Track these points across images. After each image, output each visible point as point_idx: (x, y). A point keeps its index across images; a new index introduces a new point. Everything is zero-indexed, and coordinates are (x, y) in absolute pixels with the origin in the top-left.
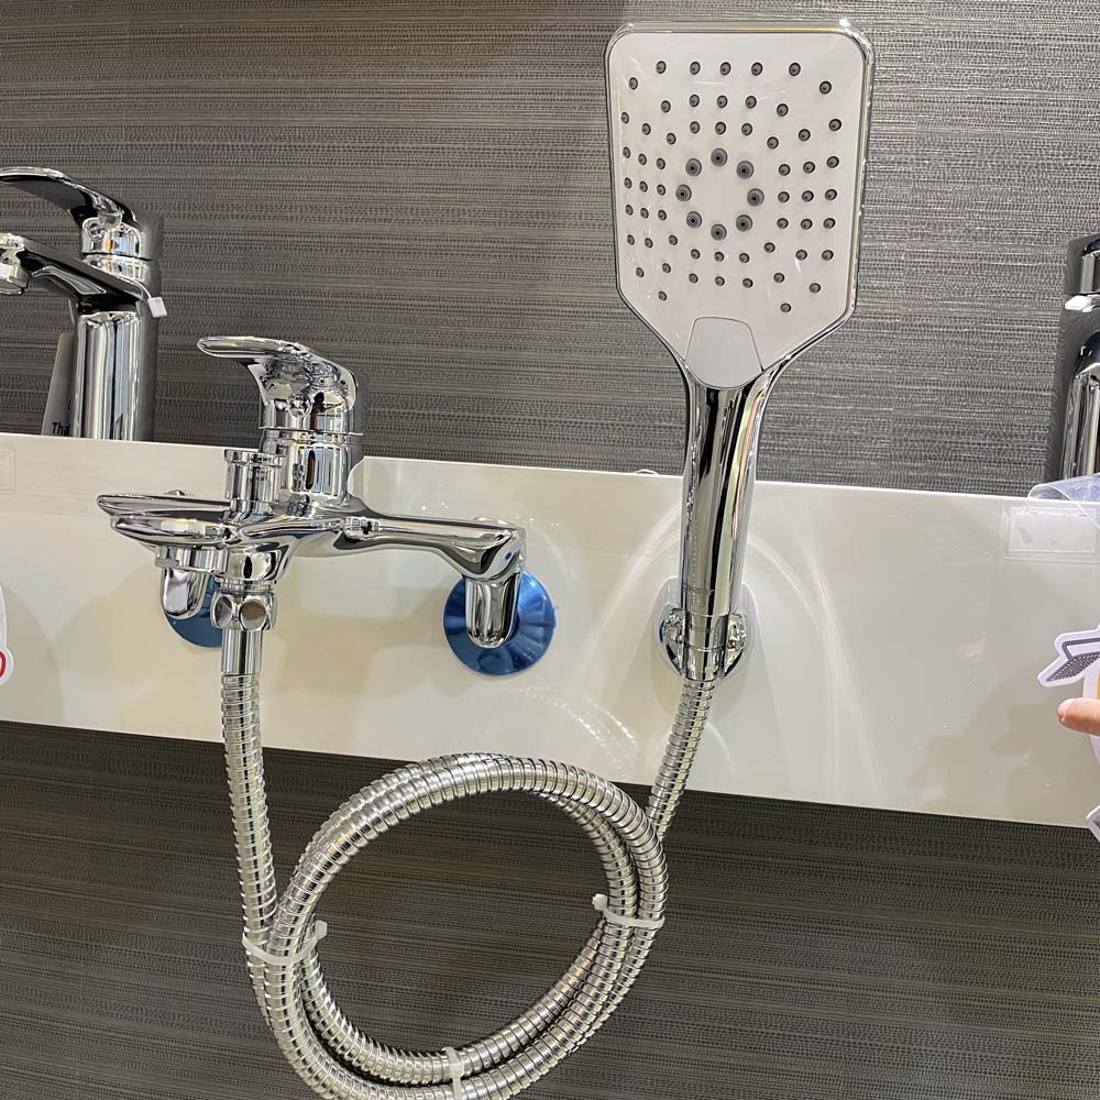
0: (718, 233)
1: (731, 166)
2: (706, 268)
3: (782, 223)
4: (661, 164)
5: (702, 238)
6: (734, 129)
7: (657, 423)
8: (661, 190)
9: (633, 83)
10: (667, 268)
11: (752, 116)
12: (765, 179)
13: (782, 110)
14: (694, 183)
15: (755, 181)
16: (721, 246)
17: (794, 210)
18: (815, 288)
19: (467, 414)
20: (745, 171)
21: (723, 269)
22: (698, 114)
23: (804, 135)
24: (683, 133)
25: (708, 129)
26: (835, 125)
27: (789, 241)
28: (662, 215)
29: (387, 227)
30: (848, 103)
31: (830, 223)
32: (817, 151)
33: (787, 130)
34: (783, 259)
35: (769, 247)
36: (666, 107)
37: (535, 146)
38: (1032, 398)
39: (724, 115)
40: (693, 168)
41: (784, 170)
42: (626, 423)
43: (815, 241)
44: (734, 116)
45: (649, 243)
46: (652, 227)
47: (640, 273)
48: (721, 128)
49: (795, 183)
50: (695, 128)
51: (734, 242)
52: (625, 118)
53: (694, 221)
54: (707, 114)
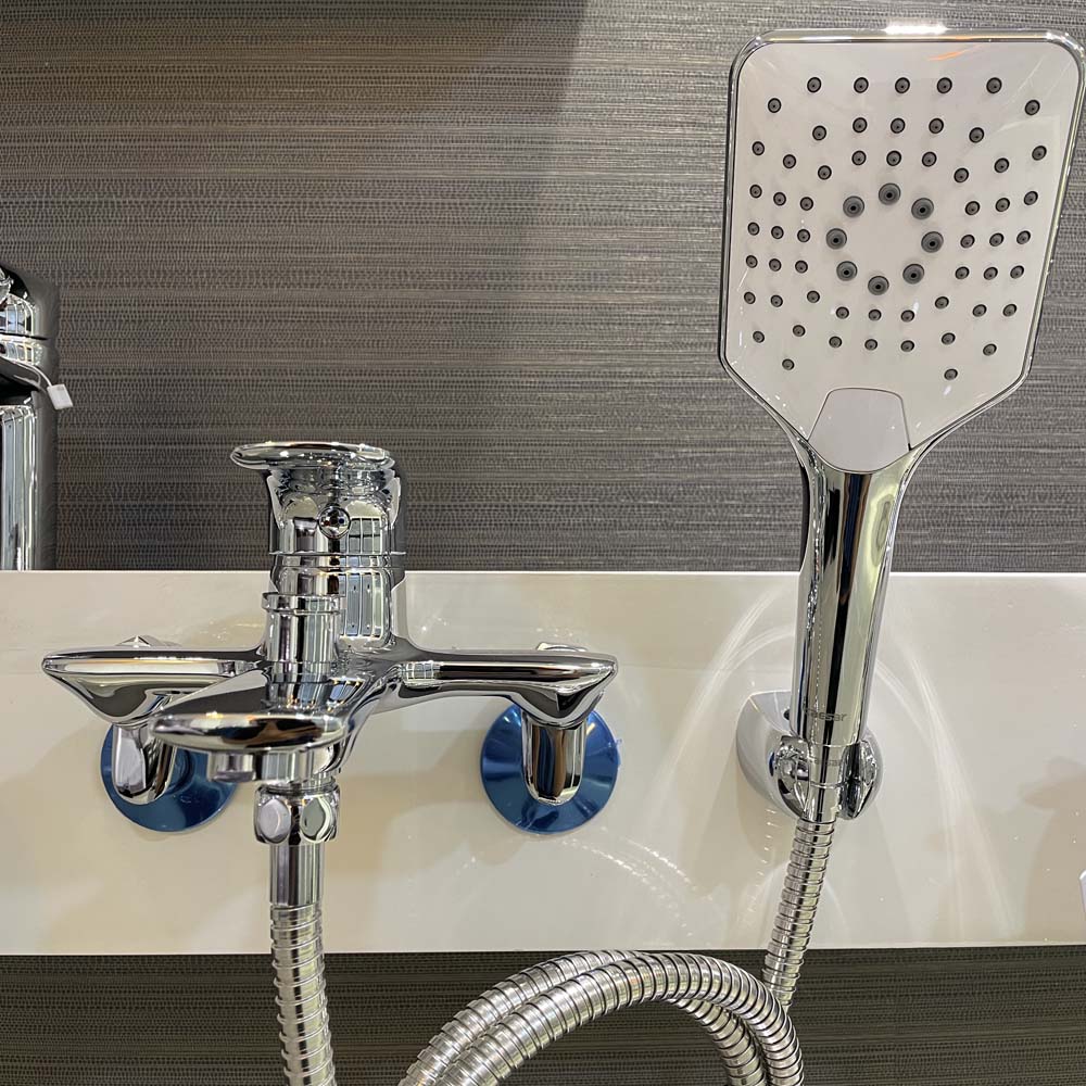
0: (878, 286)
1: (904, 204)
2: (853, 331)
3: (962, 273)
4: (807, 203)
5: (855, 294)
6: (911, 158)
8: (803, 235)
9: (774, 106)
10: (799, 330)
11: (936, 144)
12: (948, 219)
13: (976, 135)
14: (851, 227)
15: (935, 222)
16: (882, 302)
17: (978, 258)
18: (989, 350)
20: (922, 209)
21: (877, 330)
22: (863, 142)
23: (1001, 165)
24: (841, 165)
25: (876, 159)
26: (1039, 153)
27: (965, 295)
28: (801, 266)
30: (1055, 128)
31: (1017, 272)
32: (1013, 185)
33: (979, 160)
34: (956, 317)
35: (941, 302)
36: (819, 133)
37: (484, 200)
38: (1029, 456)
39: (899, 143)
40: (853, 208)
41: (972, 208)
42: (606, 503)
43: (997, 294)
44: (912, 144)
45: (777, 301)
46: (788, 283)
47: (759, 337)
48: (894, 158)
49: (982, 226)
50: (859, 158)
51: (899, 295)
52: (758, 148)
53: (847, 272)
54: (876, 142)
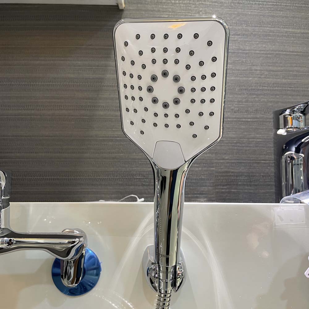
0: (166, 106)
1: (170, 77)
2: (161, 121)
3: (193, 101)
4: (140, 77)
5: (159, 108)
6: (171, 62)
7: (135, 177)
8: (140, 88)
9: (126, 44)
10: (144, 121)
11: (179, 56)
12: (185, 82)
13: (192, 53)
14: (154, 85)
15: (182, 83)
16: (167, 111)
17: (198, 96)
18: (207, 128)
19: (64, 177)
20: (176, 79)
21: (168, 121)
22: (155, 56)
23: (201, 64)
24: (149, 64)
25: (160, 62)
26: (214, 59)
27: (196, 108)
28: (141, 99)
29: (33, 112)
30: (219, 50)
31: (212, 101)
32: (207, 70)
33: (194, 61)
34: (193, 116)
35: (187, 111)
36: (141, 53)
39: (167, 56)
40: (154, 78)
41: (193, 78)
43: (207, 108)
44: (171, 56)
45: (135, 111)
46: (137, 104)
47: (132, 123)
48: (165, 61)
49: (198, 84)
50: (154, 61)
51: (172, 109)
52: (123, 59)
53: (155, 101)
54: (159, 55)
